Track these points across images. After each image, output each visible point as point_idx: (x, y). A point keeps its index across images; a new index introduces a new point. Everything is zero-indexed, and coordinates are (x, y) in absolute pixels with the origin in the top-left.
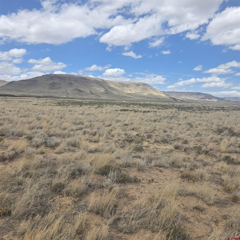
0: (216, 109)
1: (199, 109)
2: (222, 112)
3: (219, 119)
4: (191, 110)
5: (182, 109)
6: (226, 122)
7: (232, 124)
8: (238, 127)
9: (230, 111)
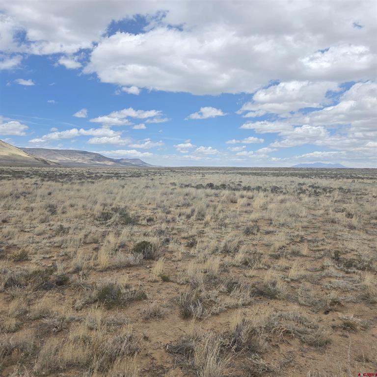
0: (107, 176)
1: (81, 176)
2: (115, 181)
3: (108, 193)
4: (65, 180)
5: (50, 177)
6: (118, 198)
7: (127, 199)
8: (135, 205)
9: (127, 178)
